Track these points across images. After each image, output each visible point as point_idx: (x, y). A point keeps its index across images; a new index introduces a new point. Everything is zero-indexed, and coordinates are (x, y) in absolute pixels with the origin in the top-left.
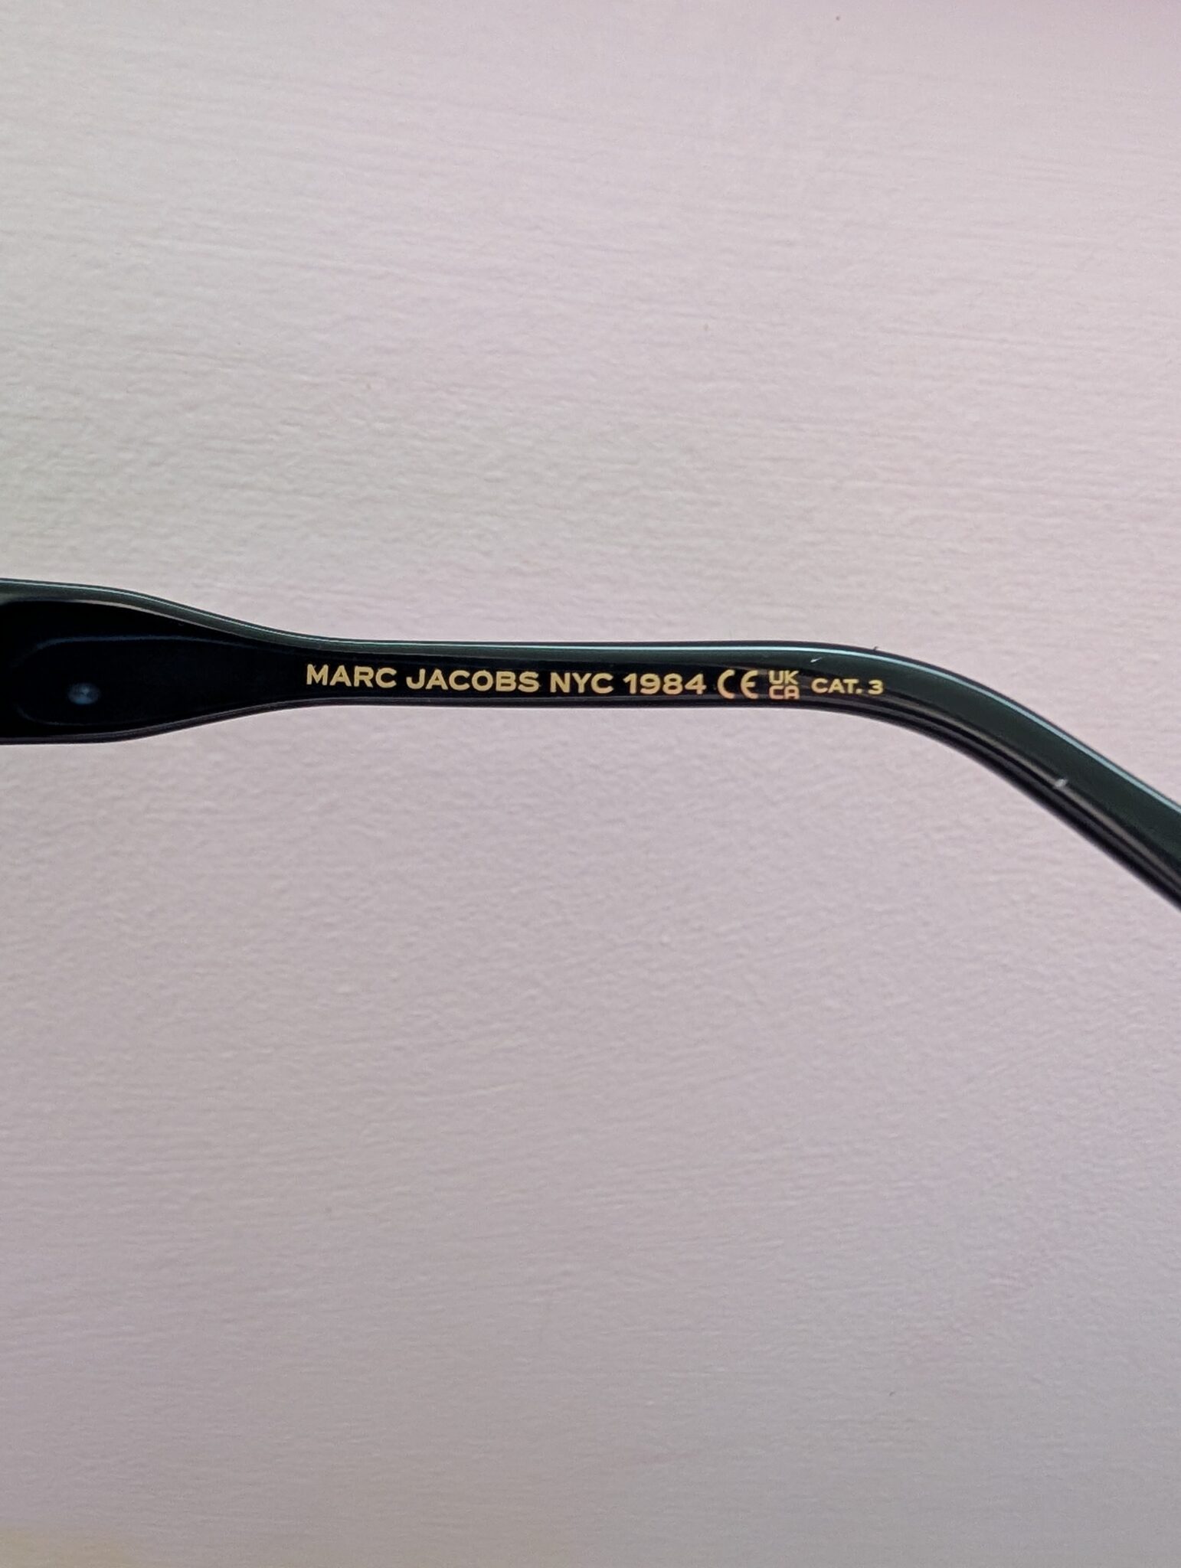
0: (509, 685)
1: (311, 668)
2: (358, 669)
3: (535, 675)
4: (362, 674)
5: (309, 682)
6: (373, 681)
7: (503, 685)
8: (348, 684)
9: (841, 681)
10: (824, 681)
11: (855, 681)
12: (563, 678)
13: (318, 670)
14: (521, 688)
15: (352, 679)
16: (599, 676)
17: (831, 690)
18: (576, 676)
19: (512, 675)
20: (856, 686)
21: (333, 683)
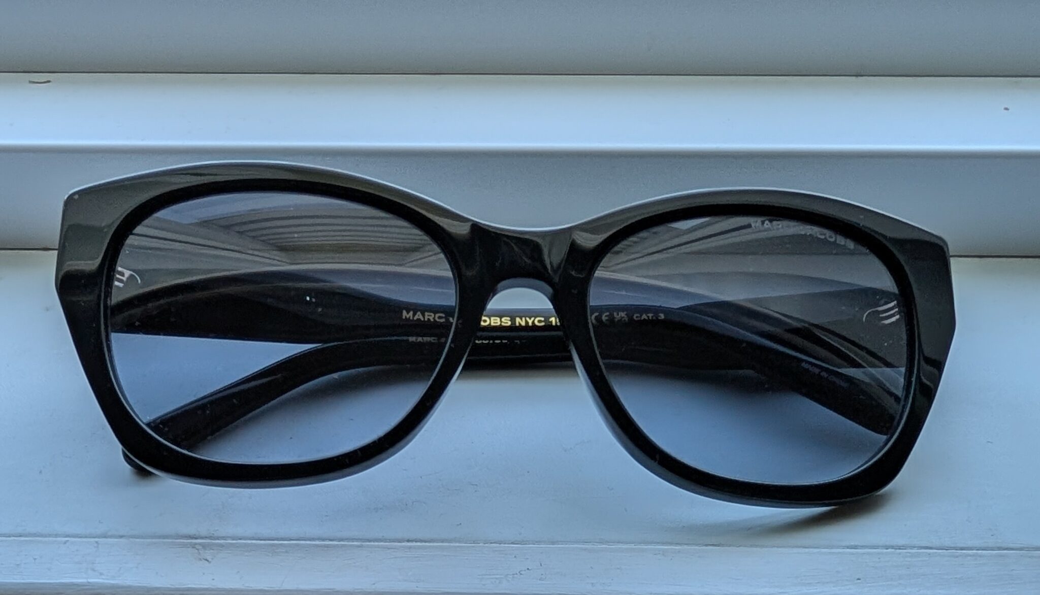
0: (497, 323)
1: (404, 313)
2: (426, 314)
3: (509, 319)
4: (428, 316)
5: (404, 317)
6: (434, 318)
7: (494, 323)
8: (423, 320)
9: (646, 315)
10: (638, 315)
11: (652, 315)
12: (521, 319)
13: (408, 313)
14: (503, 324)
15: (424, 318)
16: (537, 319)
17: (642, 319)
18: (528, 319)
19: (498, 319)
20: (652, 317)
21: (415, 318)
